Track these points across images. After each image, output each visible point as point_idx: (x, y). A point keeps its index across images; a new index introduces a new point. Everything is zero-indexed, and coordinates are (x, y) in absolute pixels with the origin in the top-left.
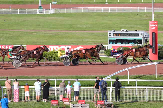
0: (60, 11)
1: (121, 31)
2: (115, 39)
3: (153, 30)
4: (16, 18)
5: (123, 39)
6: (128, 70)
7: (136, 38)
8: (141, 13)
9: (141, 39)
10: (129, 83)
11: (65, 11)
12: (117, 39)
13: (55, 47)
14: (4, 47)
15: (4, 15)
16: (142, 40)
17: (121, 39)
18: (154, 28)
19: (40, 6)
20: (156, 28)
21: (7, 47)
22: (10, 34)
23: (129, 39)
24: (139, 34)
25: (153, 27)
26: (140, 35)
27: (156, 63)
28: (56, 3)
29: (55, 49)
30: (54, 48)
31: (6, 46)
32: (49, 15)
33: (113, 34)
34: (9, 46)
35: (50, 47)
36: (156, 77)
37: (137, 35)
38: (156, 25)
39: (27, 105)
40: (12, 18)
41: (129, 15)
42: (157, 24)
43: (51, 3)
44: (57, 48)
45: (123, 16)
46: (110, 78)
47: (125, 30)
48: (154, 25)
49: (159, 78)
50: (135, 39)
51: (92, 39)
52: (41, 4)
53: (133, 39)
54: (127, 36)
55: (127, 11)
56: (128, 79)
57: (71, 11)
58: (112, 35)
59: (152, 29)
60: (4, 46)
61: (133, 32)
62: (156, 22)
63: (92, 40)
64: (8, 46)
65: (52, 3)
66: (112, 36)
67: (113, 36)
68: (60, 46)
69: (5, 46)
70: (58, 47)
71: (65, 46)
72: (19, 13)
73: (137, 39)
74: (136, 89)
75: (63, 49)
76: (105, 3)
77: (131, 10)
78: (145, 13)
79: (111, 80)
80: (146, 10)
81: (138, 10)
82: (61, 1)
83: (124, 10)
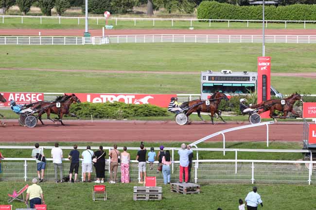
0: (118, 39)
1: (222, 71)
2: (212, 85)
3: (264, 71)
4: (48, 51)
5: (224, 85)
6: (224, 133)
8: (246, 44)
9: (253, 85)
10: (224, 155)
11: (127, 39)
12: (215, 84)
13: (109, 97)
14: (29, 96)
15: (30, 46)
16: (254, 87)
17: (222, 84)
18: (265, 68)
19: (86, 31)
20: (269, 67)
21: (34, 96)
22: (39, 76)
23: (234, 85)
24: (249, 77)
25: (264, 66)
26: (251, 78)
27: (267, 123)
28: (112, 26)
29: (109, 99)
30: (107, 98)
31: (33, 95)
32: (100, 46)
33: (209, 77)
34: (37, 94)
35: (102, 96)
36: (268, 146)
37: (248, 79)
38: (268, 64)
39: (64, 188)
40: (42, 51)
41: (227, 47)
42: (268, 61)
43: (103, 28)
44: (112, 99)
45: (217, 49)
46: (196, 146)
47: (228, 71)
49: (270, 148)
50: (243, 85)
52: (88, 29)
53: (240, 85)
54: (231, 80)
55: (223, 41)
56: (223, 148)
57: (136, 39)
58: (207, 78)
60: (30, 94)
61: (241, 74)
62: (267, 58)
63: (168, 86)
64: (35, 95)
65: (105, 28)
66: (207, 81)
67: (209, 80)
68: (116, 96)
69: (31, 94)
70: (113, 97)
71: (125, 95)
72: (54, 43)
74: (236, 163)
75: (122, 100)
76: (188, 27)
77: (230, 39)
78: (251, 44)
79: (197, 149)
80: (252, 39)
81: (241, 39)
82: (120, 24)
83: (218, 39)
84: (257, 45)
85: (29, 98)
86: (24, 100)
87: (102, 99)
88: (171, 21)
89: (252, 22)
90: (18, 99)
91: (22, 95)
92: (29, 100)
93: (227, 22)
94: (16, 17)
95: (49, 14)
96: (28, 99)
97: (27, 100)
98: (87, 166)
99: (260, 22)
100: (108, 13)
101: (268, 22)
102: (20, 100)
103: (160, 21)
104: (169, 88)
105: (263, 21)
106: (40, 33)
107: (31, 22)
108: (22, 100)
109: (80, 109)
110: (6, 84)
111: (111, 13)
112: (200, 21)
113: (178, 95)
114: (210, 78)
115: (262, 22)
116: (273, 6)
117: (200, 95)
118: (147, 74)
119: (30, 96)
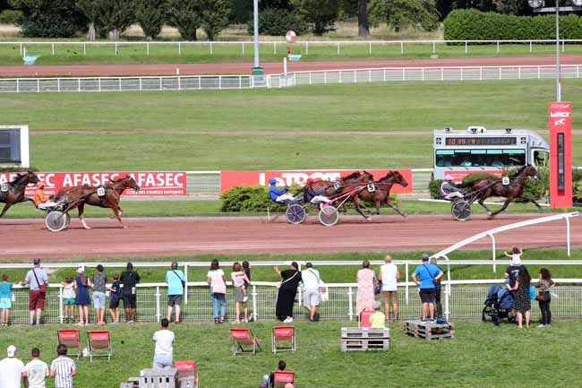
0: (311, 77)
1: (469, 130)
2: (452, 153)
3: (560, 126)
4: (193, 100)
5: (473, 152)
6: (493, 235)
7: (510, 149)
8: (526, 82)
9: (523, 152)
10: (495, 270)
11: (326, 77)
12: (456, 151)
13: (297, 176)
14: (161, 177)
15: (162, 93)
16: (524, 155)
17: (469, 151)
18: (561, 121)
19: (257, 65)
21: (170, 177)
22: (178, 143)
23: (489, 152)
25: (559, 118)
27: (567, 216)
28: (300, 56)
29: (297, 181)
30: (293, 179)
31: (167, 175)
32: (282, 89)
33: (447, 139)
34: (175, 174)
35: (284, 175)
36: (569, 254)
38: (567, 114)
40: (183, 100)
41: (494, 87)
42: (568, 110)
43: (285, 59)
44: (301, 179)
46: (446, 257)
47: (479, 129)
48: (561, 114)
49: (574, 257)
50: (505, 152)
51: (398, 152)
52: (260, 62)
53: (500, 152)
54: (484, 145)
55: (489, 77)
56: (492, 259)
57: (340, 76)
58: (443, 141)
59: (556, 123)
60: (162, 175)
61: (501, 133)
62: (566, 104)
63: (397, 156)
64: (172, 175)
65: (288, 58)
66: (443, 146)
67: (447, 144)
68: (309, 173)
69: (165, 173)
70: (305, 175)
71: (324, 173)
72: (202, 86)
73: (511, 152)
76: (427, 56)
77: (500, 73)
78: (537, 82)
79: (448, 262)
80: (539, 72)
81: (520, 72)
82: (312, 52)
83: (480, 73)
84: (547, 82)
85: (162, 181)
86: (154, 184)
87: (285, 179)
88: (399, 44)
89: (539, 43)
90: (144, 183)
91: (150, 176)
92: (163, 184)
93: (496, 43)
94: (138, 45)
95: (194, 38)
96: (160, 182)
97: (158, 185)
98: (311, 295)
99: (551, 43)
100: (293, 34)
101: (566, 43)
102: (147, 184)
103: (381, 45)
104: (399, 160)
105: (558, 40)
106: (178, 70)
107: (163, 52)
108: (150, 185)
109: (248, 198)
110: (123, 158)
111: (297, 34)
112: (449, 44)
113: (413, 170)
114: (448, 141)
115: (555, 43)
116: (574, 15)
117: (432, 170)
118: (360, 137)
119: (164, 178)
